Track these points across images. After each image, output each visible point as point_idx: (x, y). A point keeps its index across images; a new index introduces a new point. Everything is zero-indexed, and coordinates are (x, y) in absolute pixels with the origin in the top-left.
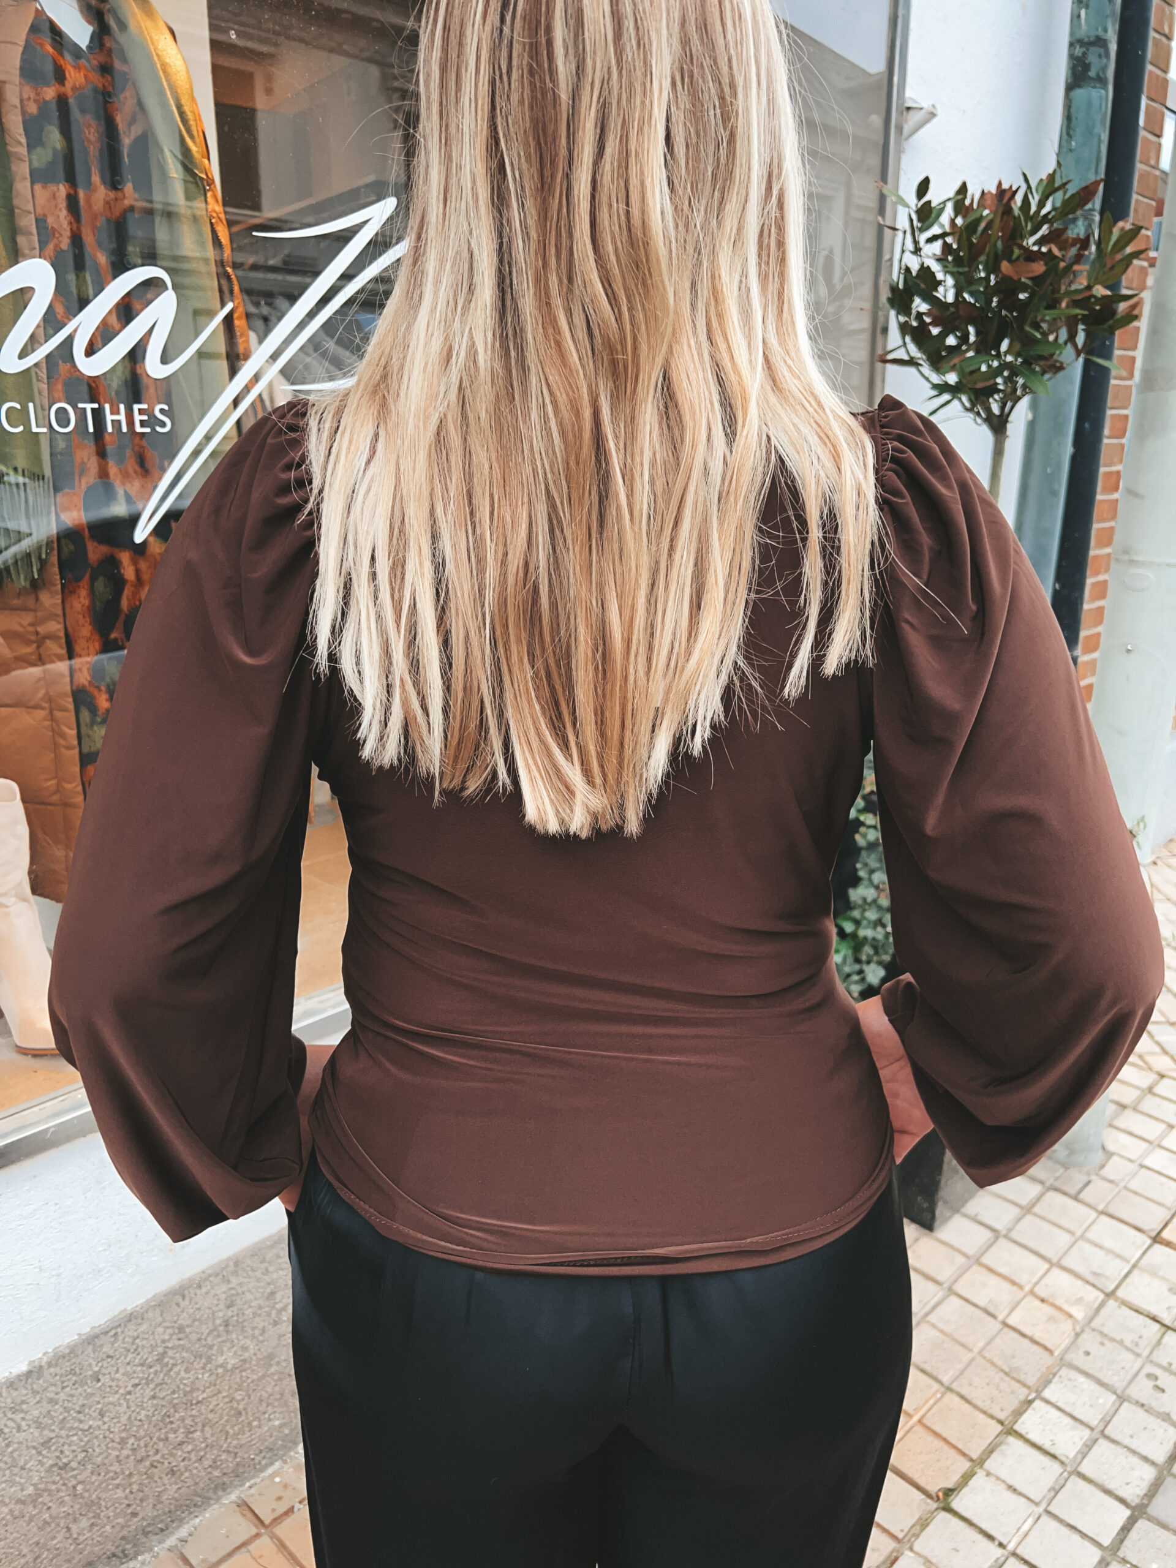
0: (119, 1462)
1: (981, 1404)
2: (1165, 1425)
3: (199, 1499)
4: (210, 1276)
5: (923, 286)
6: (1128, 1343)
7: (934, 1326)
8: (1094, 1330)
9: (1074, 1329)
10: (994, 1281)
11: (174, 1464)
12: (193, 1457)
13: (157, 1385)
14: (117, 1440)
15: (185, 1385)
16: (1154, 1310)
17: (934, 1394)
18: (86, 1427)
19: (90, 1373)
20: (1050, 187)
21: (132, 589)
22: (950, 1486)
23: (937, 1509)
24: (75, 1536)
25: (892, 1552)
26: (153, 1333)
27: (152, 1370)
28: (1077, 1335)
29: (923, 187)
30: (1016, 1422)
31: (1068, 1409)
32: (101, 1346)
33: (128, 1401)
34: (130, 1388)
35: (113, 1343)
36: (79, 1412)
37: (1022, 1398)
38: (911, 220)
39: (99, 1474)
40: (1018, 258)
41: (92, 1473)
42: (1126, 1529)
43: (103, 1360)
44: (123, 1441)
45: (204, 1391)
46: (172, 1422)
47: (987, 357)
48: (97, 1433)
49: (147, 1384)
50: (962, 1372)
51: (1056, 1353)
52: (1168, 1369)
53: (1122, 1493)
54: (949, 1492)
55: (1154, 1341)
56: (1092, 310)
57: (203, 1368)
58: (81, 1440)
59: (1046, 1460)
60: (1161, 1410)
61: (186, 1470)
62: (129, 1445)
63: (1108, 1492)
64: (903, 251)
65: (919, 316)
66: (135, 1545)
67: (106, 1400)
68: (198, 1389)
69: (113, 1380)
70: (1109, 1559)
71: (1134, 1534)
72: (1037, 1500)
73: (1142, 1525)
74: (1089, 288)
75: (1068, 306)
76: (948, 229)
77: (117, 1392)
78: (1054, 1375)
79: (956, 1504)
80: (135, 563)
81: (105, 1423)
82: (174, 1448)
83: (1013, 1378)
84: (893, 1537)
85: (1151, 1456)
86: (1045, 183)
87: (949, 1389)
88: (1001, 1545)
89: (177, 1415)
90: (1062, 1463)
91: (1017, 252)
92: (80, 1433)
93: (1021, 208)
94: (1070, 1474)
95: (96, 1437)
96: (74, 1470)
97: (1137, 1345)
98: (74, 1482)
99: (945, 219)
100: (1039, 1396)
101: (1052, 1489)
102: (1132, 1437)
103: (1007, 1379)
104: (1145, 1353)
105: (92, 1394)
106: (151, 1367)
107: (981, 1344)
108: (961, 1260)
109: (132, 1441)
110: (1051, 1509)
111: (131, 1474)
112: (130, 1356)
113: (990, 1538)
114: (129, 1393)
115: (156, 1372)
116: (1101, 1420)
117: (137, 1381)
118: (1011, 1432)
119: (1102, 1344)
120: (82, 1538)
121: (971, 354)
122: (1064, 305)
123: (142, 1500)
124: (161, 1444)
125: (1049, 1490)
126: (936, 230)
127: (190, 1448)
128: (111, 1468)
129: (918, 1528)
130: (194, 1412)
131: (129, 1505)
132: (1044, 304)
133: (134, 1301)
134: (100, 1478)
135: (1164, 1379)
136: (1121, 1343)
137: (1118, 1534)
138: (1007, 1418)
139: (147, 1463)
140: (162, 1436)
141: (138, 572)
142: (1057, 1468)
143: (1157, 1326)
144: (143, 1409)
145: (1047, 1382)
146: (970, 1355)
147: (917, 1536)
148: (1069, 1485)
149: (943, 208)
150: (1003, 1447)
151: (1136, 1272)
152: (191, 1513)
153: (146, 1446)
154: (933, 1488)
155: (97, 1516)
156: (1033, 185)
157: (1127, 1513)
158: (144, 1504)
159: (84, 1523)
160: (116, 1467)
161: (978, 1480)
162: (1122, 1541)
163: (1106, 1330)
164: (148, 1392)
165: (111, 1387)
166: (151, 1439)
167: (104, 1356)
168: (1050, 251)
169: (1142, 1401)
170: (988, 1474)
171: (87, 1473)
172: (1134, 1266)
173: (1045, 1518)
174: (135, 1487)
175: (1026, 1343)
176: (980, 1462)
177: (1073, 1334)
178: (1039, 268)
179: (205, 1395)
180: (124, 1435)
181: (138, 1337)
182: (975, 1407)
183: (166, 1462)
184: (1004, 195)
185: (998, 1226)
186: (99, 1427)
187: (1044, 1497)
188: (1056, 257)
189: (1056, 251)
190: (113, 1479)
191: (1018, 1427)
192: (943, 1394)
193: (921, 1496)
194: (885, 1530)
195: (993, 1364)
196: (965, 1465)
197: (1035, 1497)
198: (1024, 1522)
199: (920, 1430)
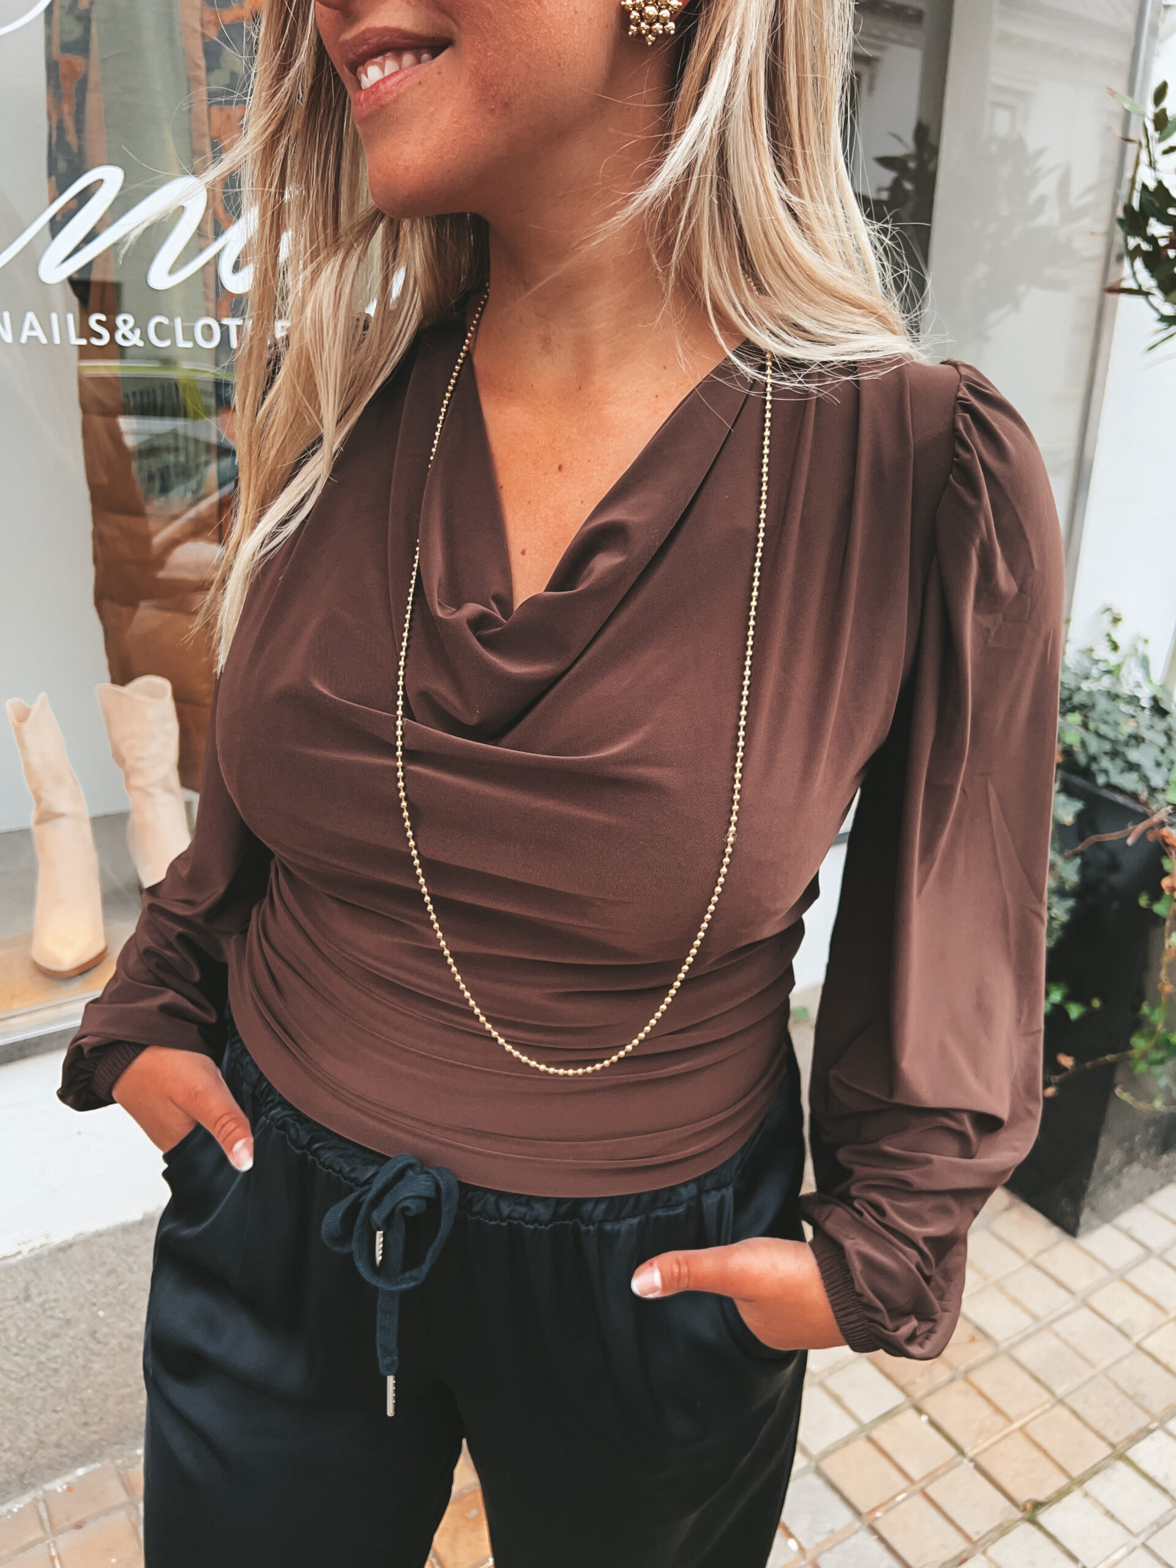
1: (1092, 1422)
7: (1057, 1335)
10: (1137, 1300)
17: (1045, 1403)
22: (1041, 1497)
23: (1020, 1520)
25: (963, 1552)
30: (1129, 1449)
37: (1142, 1425)
50: (1079, 1387)
54: (1038, 1505)
59: (1155, 1493)
72: (1135, 1531)
79: (1043, 1517)
83: (1136, 1403)
84: (967, 1538)
87: (1061, 1402)
101: (1157, 1522)
103: (1130, 1402)
107: (1106, 1363)
108: (1101, 1273)
110: (1150, 1543)
113: (1074, 1559)
125: (1152, 1524)
129: (995, 1534)
138: (1120, 1443)
145: (1174, 1415)
146: (1090, 1372)
147: (994, 1541)
148: (1174, 1523)
150: (1109, 1472)
154: (1021, 1498)
161: (1074, 1499)
170: (1086, 1495)
173: (1141, 1551)
175: (1158, 1370)
176: (1080, 1481)
182: (1087, 1425)
185: (1152, 1244)
187: (1143, 1531)
191: (1131, 1453)
192: (1053, 1407)
193: (1008, 1503)
194: (959, 1529)
195: (1116, 1385)
196: (1062, 1481)
197: (1135, 1528)
198: (1116, 1551)
199: (1018, 1436)
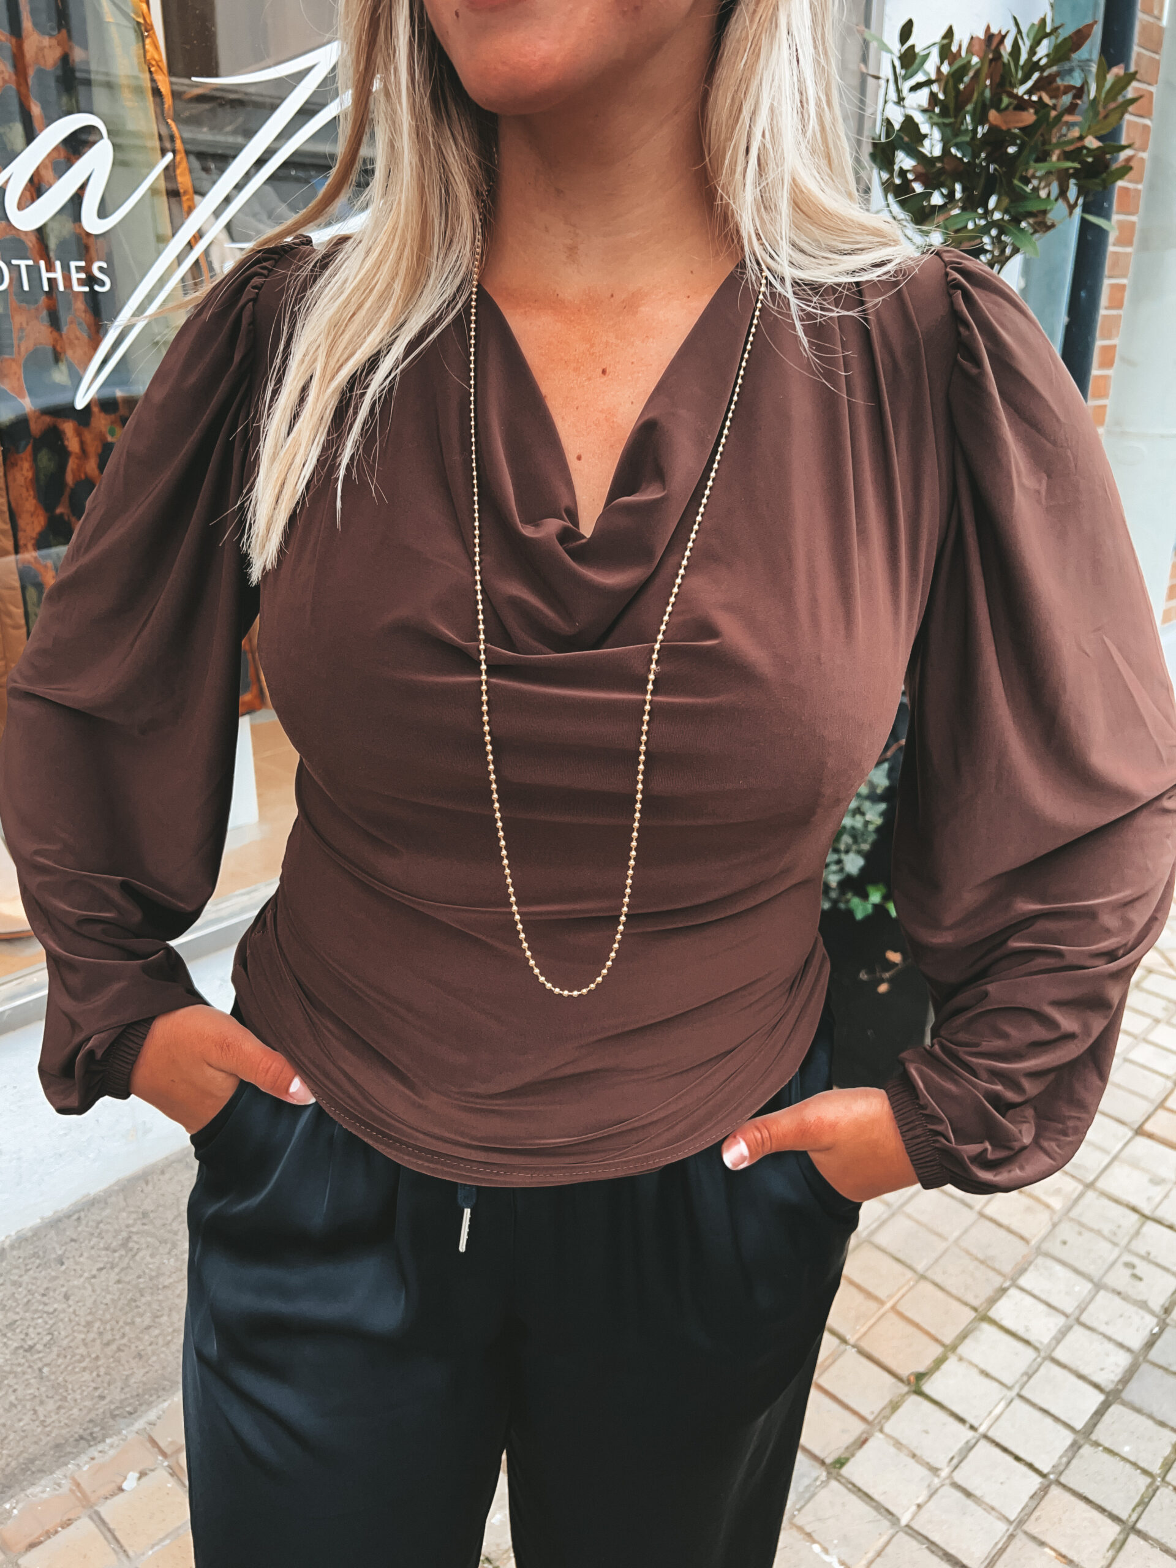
0: (86, 1345)
1: (954, 1291)
2: (1142, 1312)
3: (166, 1383)
4: (173, 1162)
5: (906, 139)
6: (1106, 1232)
7: (909, 1217)
8: (1072, 1220)
9: (1051, 1219)
11: (141, 1348)
12: (161, 1341)
13: (122, 1270)
14: (83, 1323)
15: (151, 1270)
16: (1134, 1201)
17: (909, 1281)
18: (51, 1310)
19: (53, 1256)
20: (1040, 33)
21: (76, 461)
22: (921, 1369)
23: (907, 1393)
24: (42, 1418)
25: (863, 1433)
26: (117, 1218)
27: (117, 1255)
28: (1055, 1225)
29: (906, 31)
30: (989, 1310)
31: (1043, 1296)
32: (65, 1230)
33: (92, 1285)
34: (94, 1272)
35: (76, 1228)
36: (43, 1295)
37: (997, 1285)
38: (894, 67)
39: (65, 1357)
40: (1007, 107)
41: (58, 1356)
42: (1099, 1413)
43: (66, 1243)
44: (89, 1324)
45: (170, 1276)
46: (137, 1307)
47: (973, 215)
48: (62, 1316)
49: (112, 1268)
50: (937, 1261)
51: (1033, 1243)
52: (1146, 1258)
53: (1096, 1378)
54: (920, 1377)
55: (1132, 1231)
56: (1083, 162)
57: (169, 1253)
58: (46, 1323)
59: (1019, 1346)
60: (1139, 1298)
61: (154, 1353)
62: (95, 1329)
63: (1081, 1377)
64: (886, 102)
65: (903, 173)
66: (103, 1428)
67: (71, 1283)
68: (163, 1274)
69: (77, 1263)
70: (1082, 1442)
71: (1107, 1418)
72: (1010, 1385)
73: (1115, 1409)
74: (1081, 138)
75: (1059, 159)
76: (933, 76)
77: (81, 1276)
78: (1030, 1263)
79: (928, 1387)
80: (79, 434)
81: (70, 1306)
82: (142, 1332)
83: (988, 1266)
84: (863, 1419)
85: (1127, 1343)
86: (1036, 28)
87: (923, 1277)
88: (972, 1428)
89: (143, 1300)
90: (1036, 1349)
91: (1006, 100)
92: (45, 1315)
93: (1011, 54)
94: (1044, 1359)
95: (62, 1320)
96: (39, 1352)
97: (1115, 1234)
98: (40, 1365)
99: (931, 66)
100: (1014, 1284)
101: (1026, 1373)
102: (1107, 1323)
103: (982, 1267)
104: (1123, 1242)
105: (56, 1278)
106: (115, 1251)
107: (956, 1234)
109: (97, 1324)
110: (1024, 1393)
111: (97, 1358)
112: (94, 1240)
113: (962, 1420)
114: (94, 1277)
115: (121, 1257)
116: (1078, 1307)
117: (101, 1265)
118: (985, 1318)
119: (1080, 1233)
120: (49, 1421)
121: (956, 211)
122: (1054, 158)
123: (109, 1384)
124: (127, 1328)
125: (1023, 1375)
126: (920, 78)
127: (157, 1332)
128: (78, 1351)
129: (888, 1410)
130: (161, 1297)
131: (96, 1389)
132: (1034, 156)
133: (96, 1188)
134: (67, 1360)
135: (1142, 1268)
136: (1099, 1233)
137: (1092, 1417)
138: (982, 1304)
139: (114, 1347)
140: (129, 1320)
141: (82, 444)
142: (1030, 1354)
143: (1135, 1217)
144: (109, 1293)
145: (1023, 1271)
146: (943, 1245)
147: (887, 1418)
148: (1042, 1370)
149: (928, 54)
150: (977, 1333)
151: (1116, 1163)
152: (159, 1397)
153: (112, 1329)
154: (904, 1372)
155: (64, 1399)
156: (1024, 29)
157: (1101, 1397)
158: (112, 1387)
159: (51, 1405)
160: (82, 1350)
161: (951, 1365)
162: (1095, 1425)
163: (1084, 1220)
164: (113, 1276)
165: (75, 1270)
166: (117, 1322)
167: (68, 1240)
168: (1040, 98)
169: (1120, 1288)
170: (961, 1359)
171: (54, 1355)
172: (1115, 1158)
173: (1018, 1402)
174: (102, 1370)
175: (1002, 1233)
176: (953, 1348)
177: (1050, 1224)
178: (1029, 117)
179: (171, 1280)
180: (89, 1318)
181: (101, 1222)
182: (950, 1294)
183: (133, 1347)
184: (993, 41)
186: (64, 1311)
187: (1017, 1382)
188: (1047, 105)
189: (1046, 99)
190: (80, 1361)
191: (993, 1313)
192: (917, 1282)
193: (892, 1380)
194: (855, 1413)
195: (968, 1252)
196: (938, 1350)
197: (1008, 1381)
198: (996, 1406)
199: (892, 1316)
